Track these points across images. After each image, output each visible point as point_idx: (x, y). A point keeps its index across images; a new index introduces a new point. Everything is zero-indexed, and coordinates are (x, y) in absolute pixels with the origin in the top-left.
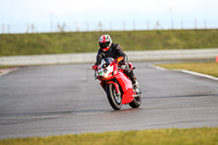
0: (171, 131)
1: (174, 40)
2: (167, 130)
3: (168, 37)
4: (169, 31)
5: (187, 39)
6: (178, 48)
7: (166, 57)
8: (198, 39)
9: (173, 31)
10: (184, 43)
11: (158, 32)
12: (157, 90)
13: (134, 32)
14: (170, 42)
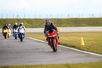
1: (26, 24)
2: (23, 66)
4: (23, 19)
5: (31, 23)
8: (36, 23)
10: (30, 25)
12: (17, 47)
13: (7, 19)
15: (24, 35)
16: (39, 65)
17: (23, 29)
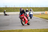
15: (32, 15)
16: (37, 29)
17: (32, 12)
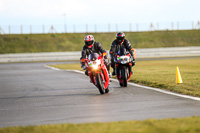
0: (66, 126)
1: (68, 43)
2: (63, 125)
3: (61, 40)
4: (63, 34)
6: (70, 51)
7: (60, 58)
9: (67, 34)
11: (53, 35)
13: (31, 35)
14: (63, 44)
